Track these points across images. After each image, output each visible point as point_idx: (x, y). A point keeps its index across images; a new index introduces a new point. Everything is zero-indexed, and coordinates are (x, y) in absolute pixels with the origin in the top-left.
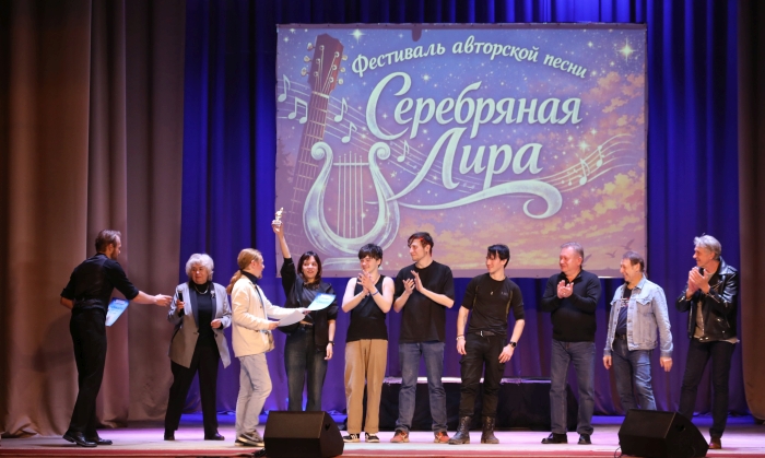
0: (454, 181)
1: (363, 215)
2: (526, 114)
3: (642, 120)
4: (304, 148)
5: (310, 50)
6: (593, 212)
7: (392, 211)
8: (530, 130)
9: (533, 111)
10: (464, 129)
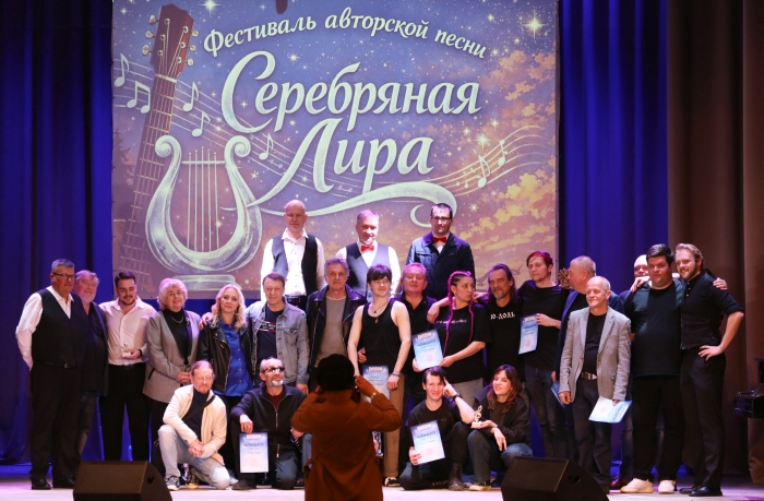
0: (327, 183)
1: (218, 224)
2: (414, 102)
3: (552, 109)
4: (146, 143)
5: (152, 24)
6: (494, 220)
7: (254, 219)
8: (419, 121)
9: (421, 98)
10: (339, 120)
